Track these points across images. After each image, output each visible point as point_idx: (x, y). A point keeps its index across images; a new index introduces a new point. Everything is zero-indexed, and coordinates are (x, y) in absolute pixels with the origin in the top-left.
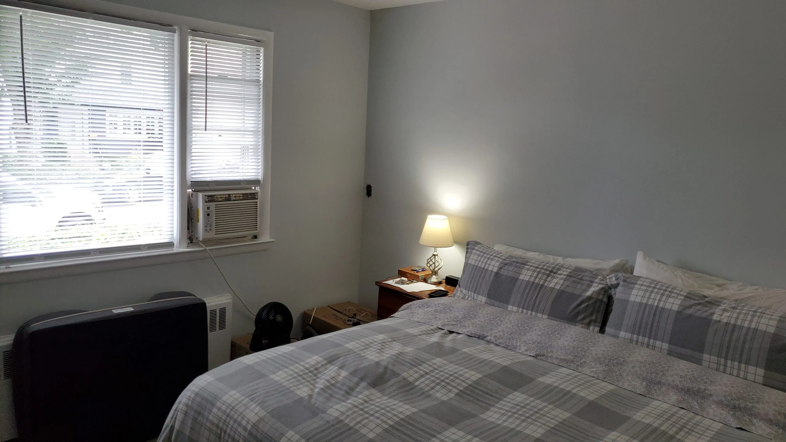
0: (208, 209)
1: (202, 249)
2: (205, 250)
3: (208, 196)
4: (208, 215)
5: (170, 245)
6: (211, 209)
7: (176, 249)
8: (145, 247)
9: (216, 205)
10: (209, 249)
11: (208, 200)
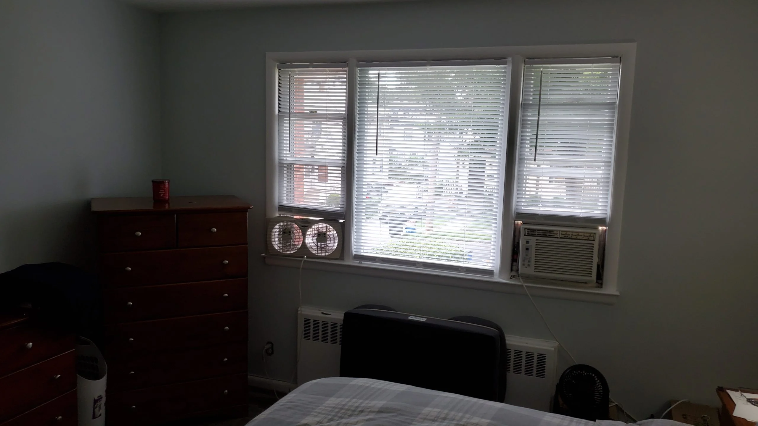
0: (527, 243)
1: (520, 284)
2: (522, 286)
3: (528, 230)
4: (527, 249)
5: (489, 272)
6: (530, 243)
7: (496, 278)
8: (464, 269)
9: (537, 240)
10: (526, 286)
11: (528, 234)
